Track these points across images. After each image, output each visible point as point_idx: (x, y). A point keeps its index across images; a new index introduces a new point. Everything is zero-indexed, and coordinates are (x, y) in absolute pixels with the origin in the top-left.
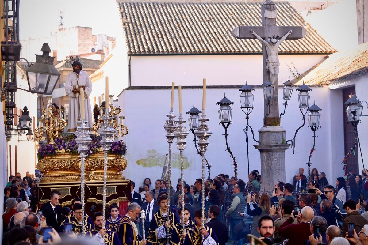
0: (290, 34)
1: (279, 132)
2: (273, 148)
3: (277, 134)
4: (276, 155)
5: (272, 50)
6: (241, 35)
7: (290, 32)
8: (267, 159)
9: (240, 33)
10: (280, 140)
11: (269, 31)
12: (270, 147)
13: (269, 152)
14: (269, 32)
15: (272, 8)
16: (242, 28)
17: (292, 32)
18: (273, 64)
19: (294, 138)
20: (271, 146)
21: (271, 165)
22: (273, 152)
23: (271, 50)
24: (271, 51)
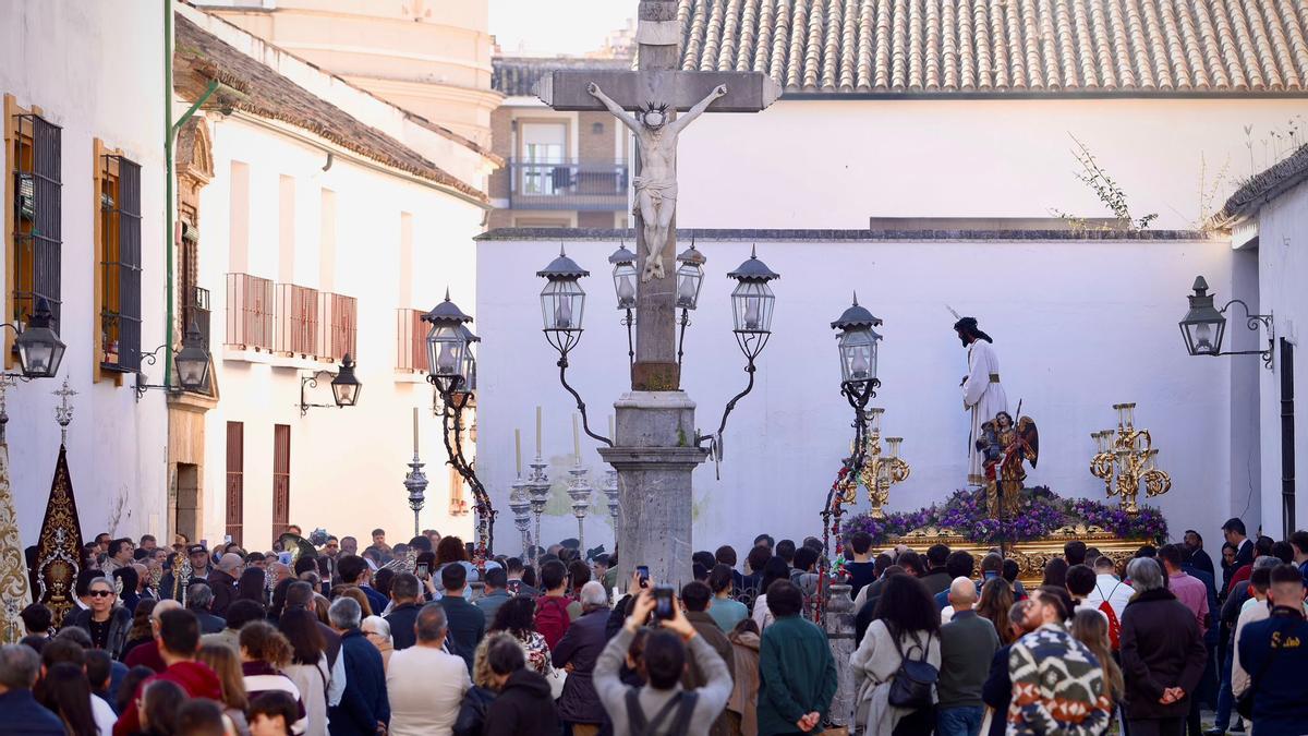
0: (718, 95)
1: (666, 409)
2: (641, 459)
3: (658, 417)
4: (655, 482)
5: (651, 148)
6: (557, 100)
7: (720, 91)
8: (629, 494)
9: (554, 92)
10: (668, 436)
11: (650, 85)
12: (633, 457)
13: (636, 473)
14: (653, 90)
15: (664, 14)
16: (563, 78)
17: (725, 90)
18: (652, 193)
19: (721, 430)
20: (634, 455)
21: (639, 514)
22: (645, 473)
23: (647, 149)
24: (649, 153)
